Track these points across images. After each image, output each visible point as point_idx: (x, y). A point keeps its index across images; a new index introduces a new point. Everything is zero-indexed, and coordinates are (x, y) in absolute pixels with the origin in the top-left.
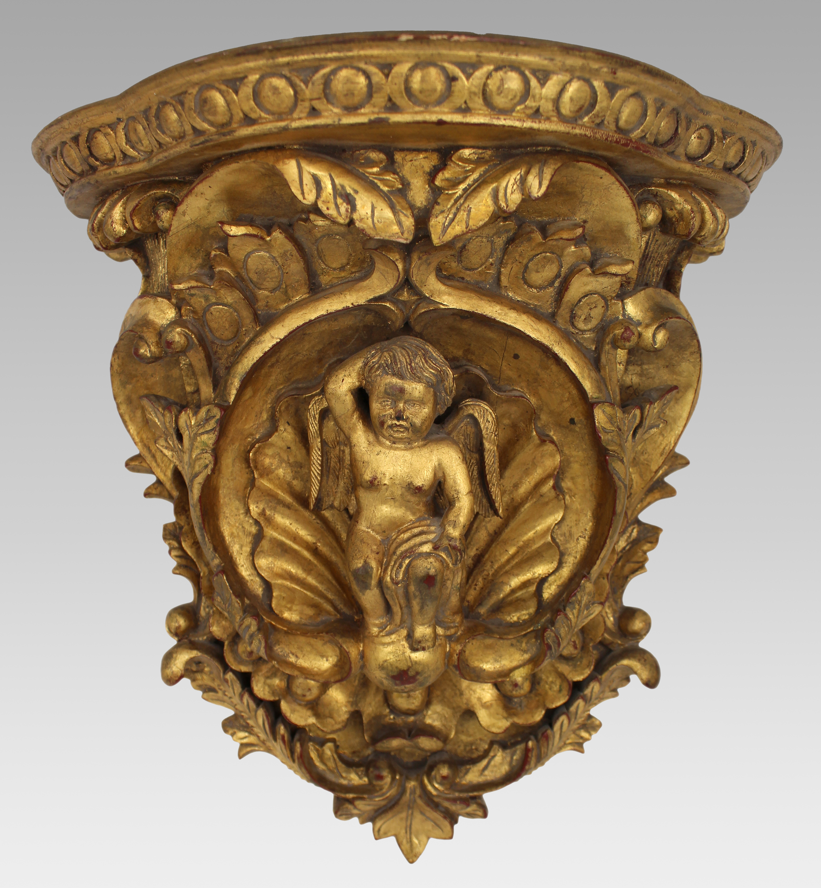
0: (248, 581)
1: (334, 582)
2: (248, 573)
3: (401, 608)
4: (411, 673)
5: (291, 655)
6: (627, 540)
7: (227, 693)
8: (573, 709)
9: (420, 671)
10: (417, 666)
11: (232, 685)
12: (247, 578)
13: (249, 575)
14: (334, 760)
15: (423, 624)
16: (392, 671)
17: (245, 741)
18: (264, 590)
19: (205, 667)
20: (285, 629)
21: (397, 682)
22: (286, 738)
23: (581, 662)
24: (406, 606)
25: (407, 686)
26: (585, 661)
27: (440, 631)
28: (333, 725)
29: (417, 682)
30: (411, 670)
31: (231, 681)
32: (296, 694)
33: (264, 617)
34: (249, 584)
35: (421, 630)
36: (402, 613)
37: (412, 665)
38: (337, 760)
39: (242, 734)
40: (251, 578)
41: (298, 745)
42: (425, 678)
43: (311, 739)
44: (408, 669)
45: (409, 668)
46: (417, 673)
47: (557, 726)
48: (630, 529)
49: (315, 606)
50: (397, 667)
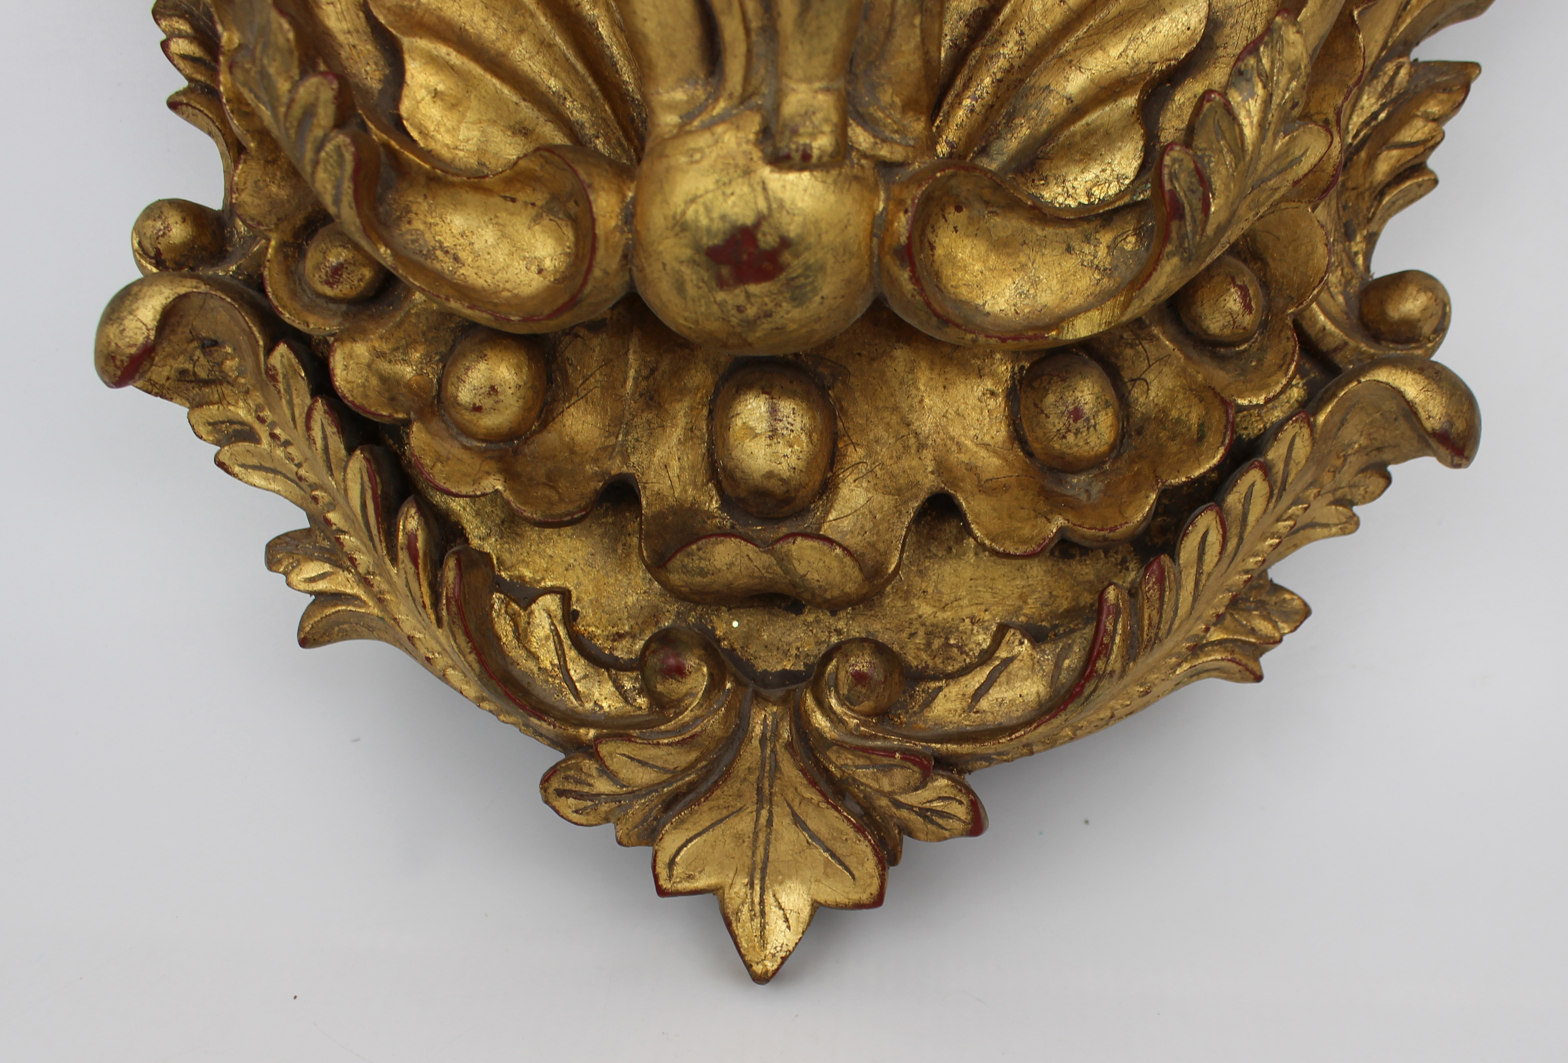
0: (341, 46)
1: (580, 67)
2: (345, 26)
3: (748, 31)
4: (767, 240)
5: (439, 253)
6: (1382, 95)
7: (278, 431)
8: (1233, 499)
9: (792, 235)
10: (785, 219)
11: (288, 390)
12: (341, 38)
13: (349, 32)
14: (559, 643)
15: (808, 80)
16: (709, 230)
17: (321, 586)
18: (385, 80)
19: (227, 356)
20: (427, 166)
21: (725, 271)
22: (420, 545)
23: (1260, 361)
24: (763, 29)
25: (753, 288)
26: (1271, 358)
27: (861, 138)
28: (551, 504)
29: (783, 276)
30: (765, 227)
31: (285, 376)
32: (456, 403)
33: (371, 125)
34: (344, 55)
35: (800, 96)
36: (749, 51)
37: (770, 208)
38: (567, 643)
39: (313, 569)
40: (352, 40)
41: (451, 563)
42: (807, 267)
43: (498, 584)
44: (757, 224)
45: (761, 219)
46: (785, 243)
47: (1188, 548)
48: (1390, 68)
49: (522, 131)
50: (723, 217)
